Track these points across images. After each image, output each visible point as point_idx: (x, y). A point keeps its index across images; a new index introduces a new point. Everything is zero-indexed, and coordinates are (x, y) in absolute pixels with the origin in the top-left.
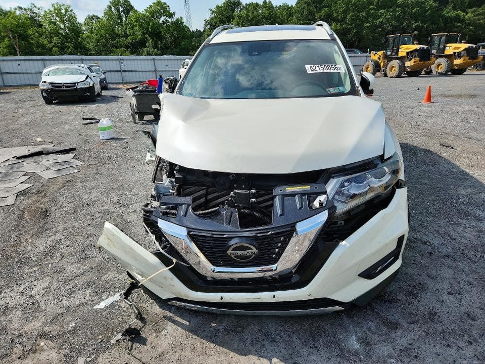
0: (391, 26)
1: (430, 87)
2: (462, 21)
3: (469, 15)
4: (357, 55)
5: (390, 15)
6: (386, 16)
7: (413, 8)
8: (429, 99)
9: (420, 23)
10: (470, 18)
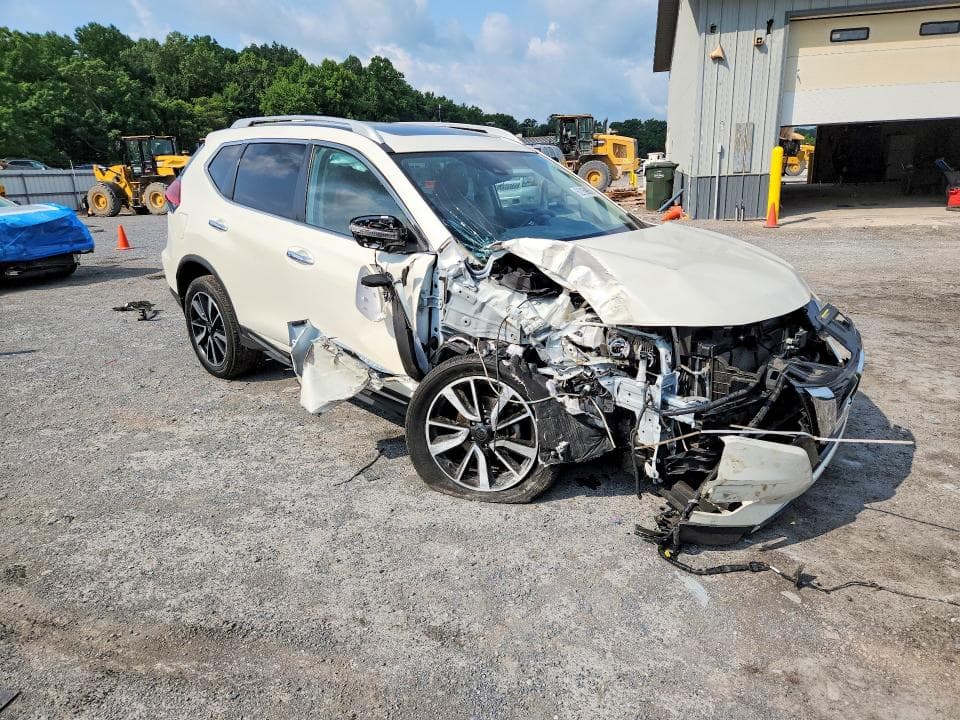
0: (60, 116)
1: (121, 227)
2: (191, 117)
3: (198, 108)
4: (39, 172)
5: (50, 95)
6: (41, 96)
7: (94, 86)
8: (126, 243)
9: (117, 114)
10: (201, 113)
